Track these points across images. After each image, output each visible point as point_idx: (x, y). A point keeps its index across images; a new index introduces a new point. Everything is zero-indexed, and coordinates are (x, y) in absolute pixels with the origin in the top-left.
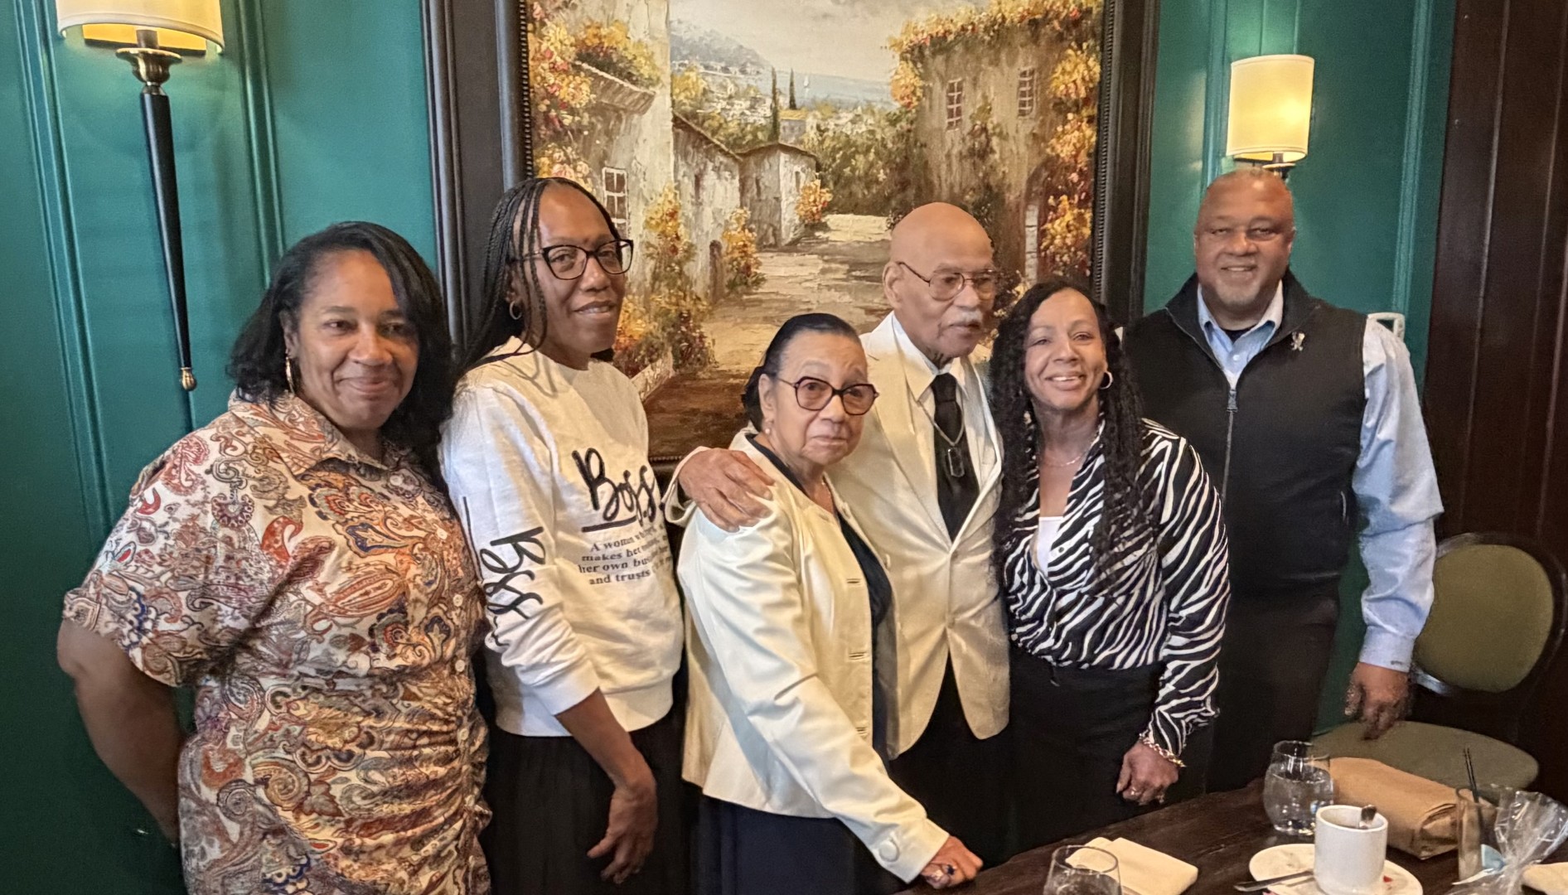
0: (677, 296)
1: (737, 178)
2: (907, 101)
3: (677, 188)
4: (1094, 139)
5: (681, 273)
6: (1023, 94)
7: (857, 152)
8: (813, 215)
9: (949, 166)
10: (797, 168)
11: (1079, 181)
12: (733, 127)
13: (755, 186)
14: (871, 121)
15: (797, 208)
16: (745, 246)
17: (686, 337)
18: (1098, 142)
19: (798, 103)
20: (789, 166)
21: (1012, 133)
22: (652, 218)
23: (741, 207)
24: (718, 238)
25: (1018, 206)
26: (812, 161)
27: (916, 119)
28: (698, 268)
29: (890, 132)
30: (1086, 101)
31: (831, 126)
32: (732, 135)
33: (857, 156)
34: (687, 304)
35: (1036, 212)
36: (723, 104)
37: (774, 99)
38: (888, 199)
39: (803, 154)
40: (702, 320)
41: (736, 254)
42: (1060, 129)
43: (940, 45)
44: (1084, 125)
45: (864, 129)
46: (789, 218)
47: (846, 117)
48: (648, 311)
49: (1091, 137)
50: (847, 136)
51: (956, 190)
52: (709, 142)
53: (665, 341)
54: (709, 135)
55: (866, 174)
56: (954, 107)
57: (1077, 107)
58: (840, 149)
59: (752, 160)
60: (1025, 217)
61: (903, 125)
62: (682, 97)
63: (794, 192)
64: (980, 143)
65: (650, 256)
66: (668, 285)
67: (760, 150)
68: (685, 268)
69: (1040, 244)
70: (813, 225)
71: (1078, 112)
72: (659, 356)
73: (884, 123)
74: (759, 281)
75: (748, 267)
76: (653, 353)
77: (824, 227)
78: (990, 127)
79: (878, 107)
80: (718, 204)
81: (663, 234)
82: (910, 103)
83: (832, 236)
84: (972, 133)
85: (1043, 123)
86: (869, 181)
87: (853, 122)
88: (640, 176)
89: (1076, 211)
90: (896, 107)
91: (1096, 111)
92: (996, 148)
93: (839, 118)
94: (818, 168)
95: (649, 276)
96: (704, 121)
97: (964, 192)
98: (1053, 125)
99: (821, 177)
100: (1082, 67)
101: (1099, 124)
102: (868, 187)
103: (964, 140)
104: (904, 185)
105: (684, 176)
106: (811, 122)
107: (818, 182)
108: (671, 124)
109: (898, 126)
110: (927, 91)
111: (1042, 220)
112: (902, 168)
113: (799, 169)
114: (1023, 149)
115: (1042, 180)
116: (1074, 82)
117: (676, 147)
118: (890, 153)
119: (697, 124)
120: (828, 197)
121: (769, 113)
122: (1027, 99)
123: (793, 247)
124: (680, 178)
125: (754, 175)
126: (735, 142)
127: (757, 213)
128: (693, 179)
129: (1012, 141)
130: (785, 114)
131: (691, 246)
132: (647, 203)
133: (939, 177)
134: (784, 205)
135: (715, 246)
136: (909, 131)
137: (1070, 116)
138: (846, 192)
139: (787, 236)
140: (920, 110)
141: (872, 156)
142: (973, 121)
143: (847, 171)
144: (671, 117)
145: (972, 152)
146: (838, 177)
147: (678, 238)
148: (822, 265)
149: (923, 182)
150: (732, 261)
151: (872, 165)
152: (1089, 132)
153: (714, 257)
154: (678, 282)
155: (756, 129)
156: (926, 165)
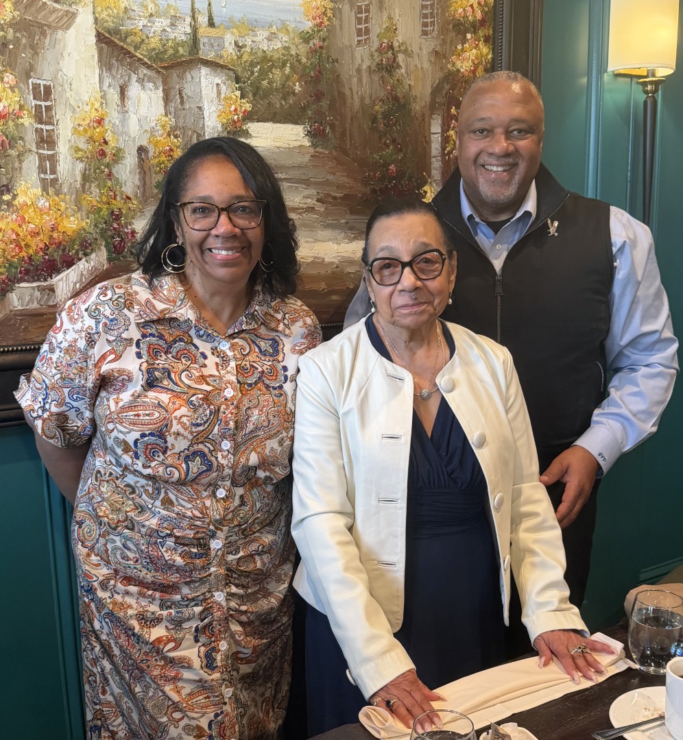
0: (107, 196)
1: (161, 88)
2: (318, 21)
3: (103, 97)
4: (490, 56)
5: (110, 175)
6: (425, 16)
8: (234, 121)
9: (360, 80)
10: (217, 80)
12: (154, 43)
13: (178, 96)
14: (286, 38)
15: (218, 116)
16: (171, 150)
17: (118, 232)
18: (493, 59)
19: (216, 20)
20: (210, 78)
21: (416, 49)
22: (79, 125)
23: (166, 115)
24: (145, 143)
25: (423, 115)
26: (231, 73)
27: (327, 37)
28: (127, 171)
29: (303, 49)
30: (483, 23)
31: (249, 42)
32: (154, 49)
33: (274, 71)
34: (118, 203)
35: (440, 121)
36: (145, 21)
37: (193, 17)
38: (304, 109)
39: (222, 67)
40: (133, 218)
42: (459, 47)
44: (481, 45)
45: (279, 45)
46: (213, 126)
47: (262, 35)
48: (79, 209)
49: (487, 55)
50: (264, 52)
51: (367, 101)
52: (132, 56)
53: (98, 236)
54: (132, 50)
55: (283, 85)
56: (362, 26)
58: (258, 63)
59: (174, 74)
60: (429, 125)
61: (316, 42)
62: (104, 15)
63: (216, 102)
64: (388, 59)
65: (80, 159)
66: (98, 186)
67: (181, 64)
68: (114, 171)
69: (443, 149)
70: (235, 131)
71: (475, 32)
72: (92, 251)
76: (86, 248)
77: (247, 133)
78: (396, 44)
79: (291, 26)
80: (143, 112)
81: (91, 139)
82: (321, 23)
83: (253, 142)
84: (380, 50)
85: (443, 41)
86: (287, 92)
87: (269, 39)
88: (66, 86)
90: (308, 25)
91: (491, 32)
92: (402, 64)
93: (255, 35)
94: (238, 80)
95: (79, 178)
96: (126, 37)
97: (374, 104)
98: (453, 44)
99: (240, 89)
101: (494, 44)
102: (284, 98)
103: (372, 56)
104: (319, 96)
105: (110, 86)
106: (229, 39)
107: (238, 93)
108: (93, 40)
109: (311, 44)
110: (337, 12)
111: (446, 128)
112: (317, 80)
113: (219, 82)
114: (426, 65)
115: (444, 92)
116: (472, 6)
117: (100, 61)
118: (305, 67)
119: (120, 39)
120: (248, 107)
121: (189, 30)
122: (429, 20)
124: (105, 88)
125: (177, 87)
126: (158, 56)
127: (181, 121)
128: (119, 90)
129: (416, 58)
130: (204, 30)
131: (119, 150)
132: (74, 111)
133: (351, 89)
134: (206, 114)
135: (141, 150)
136: (321, 47)
137: (469, 36)
138: (265, 102)
140: (331, 30)
141: (287, 70)
142: (380, 40)
143: (265, 83)
144: (94, 33)
145: (380, 67)
146: (257, 90)
147: (106, 143)
149: (336, 93)
150: (160, 163)
151: (288, 78)
152: (485, 50)
153: (141, 160)
154: (109, 184)
155: (178, 45)
156: (338, 79)
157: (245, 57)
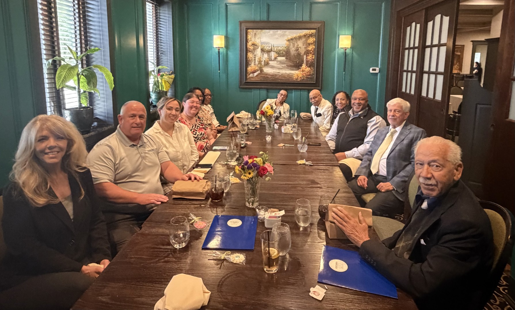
1: (267, 54)
7: (281, 51)
12: (267, 49)
17: (261, 69)
19: (274, 46)
20: (273, 53)
21: (302, 47)
23: (268, 57)
24: (265, 60)
25: (303, 55)
28: (263, 63)
31: (278, 48)
34: (261, 66)
36: (266, 47)
38: (285, 55)
39: (275, 51)
40: (263, 68)
41: (267, 61)
42: (309, 46)
43: (292, 39)
45: (282, 49)
46: (273, 58)
51: (294, 54)
54: (264, 50)
56: (293, 45)
57: (312, 44)
59: (269, 52)
61: (287, 48)
62: (262, 47)
63: (274, 55)
69: (306, 59)
70: (275, 58)
72: (259, 71)
73: (284, 48)
74: (269, 64)
77: (277, 58)
78: (299, 47)
79: (284, 46)
80: (265, 57)
81: (259, 60)
82: (288, 46)
84: (296, 48)
85: (306, 46)
87: (280, 48)
88: (257, 54)
90: (286, 46)
94: (276, 53)
95: (258, 64)
100: (312, 40)
102: (282, 54)
104: (287, 54)
106: (276, 48)
108: (261, 50)
110: (290, 44)
111: (307, 56)
118: (285, 51)
120: (277, 55)
121: (271, 48)
122: (304, 44)
123: (273, 60)
124: (261, 54)
125: (269, 54)
128: (263, 54)
130: (273, 48)
132: (258, 57)
133: (292, 53)
139: (273, 59)
141: (283, 51)
145: (296, 50)
146: (279, 54)
147: (261, 60)
152: (314, 46)
154: (261, 64)
155: (269, 49)
156: (290, 52)
157: (278, 50)
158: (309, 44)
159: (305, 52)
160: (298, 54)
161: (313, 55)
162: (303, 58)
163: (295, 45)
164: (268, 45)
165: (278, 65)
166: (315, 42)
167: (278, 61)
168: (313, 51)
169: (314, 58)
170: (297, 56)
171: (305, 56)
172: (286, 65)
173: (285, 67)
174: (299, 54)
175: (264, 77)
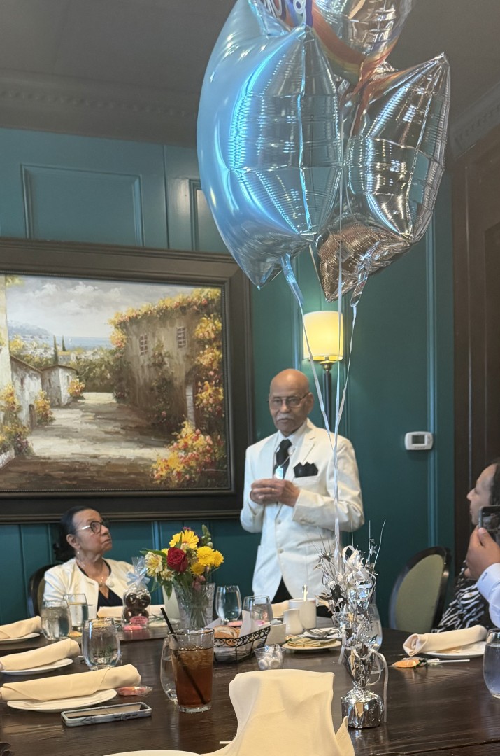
0: (15, 426)
1: (40, 379)
2: (119, 345)
3: (13, 384)
4: (221, 356)
5: (16, 417)
6: (180, 338)
7: (96, 367)
8: (76, 393)
9: (143, 371)
10: (67, 374)
11: (215, 375)
12: (37, 359)
13: (48, 382)
14: (102, 354)
15: (68, 390)
16: (45, 406)
17: (20, 442)
18: (223, 357)
19: (66, 348)
20: (64, 373)
21: (175, 354)
22: (2, 396)
23: (43, 390)
24: (32, 403)
25: (181, 387)
26: (75, 371)
27: (124, 352)
28: (24, 415)
29: (111, 358)
30: (215, 339)
31: (83, 357)
32: (37, 362)
33: (96, 369)
34: (20, 429)
35: (191, 390)
36: (32, 351)
37: (55, 348)
38: (113, 386)
39: (70, 368)
40: (27, 436)
41: (41, 409)
42: (201, 352)
43: (134, 320)
44: (215, 350)
45: (98, 357)
46: (65, 394)
47: (89, 353)
48: (2, 432)
49: (219, 355)
50: (91, 361)
51: (147, 381)
52: (26, 366)
53: (10, 444)
54: (26, 363)
55: (101, 375)
56: (144, 346)
57: (210, 342)
58: (88, 366)
59: (46, 372)
60: (185, 392)
61: (119, 355)
62: (14, 349)
63: (67, 384)
64: (159, 361)
65: (3, 411)
66: (12, 422)
67: (49, 368)
68: (18, 415)
69: (194, 403)
70: (76, 397)
71: (211, 344)
72: (8, 450)
73: (108, 354)
74: (52, 420)
75: (46, 415)
76: (5, 448)
77: (82, 398)
78: (163, 353)
79: (105, 348)
80: (31, 390)
81: (8, 402)
82: (121, 346)
83: (86, 402)
84: (154, 356)
85: (192, 350)
86: (103, 378)
87: (93, 355)
89: (214, 388)
90: (114, 347)
91: (221, 343)
92: (167, 362)
93: (86, 354)
94: (77, 374)
95: (2, 419)
96: (24, 358)
97: (152, 382)
98: (198, 351)
99: (79, 378)
100: (211, 325)
101: (223, 350)
102: (102, 381)
103: (149, 360)
104: (120, 380)
105: (16, 379)
106: (73, 356)
107: (78, 380)
108: (9, 360)
109: (116, 356)
110: (129, 340)
111: (195, 392)
112: (119, 372)
114: (182, 362)
115: (194, 375)
116: (208, 332)
117: (12, 369)
118: (112, 366)
119: (21, 359)
120: (83, 386)
121: (53, 353)
122: (182, 340)
123: (67, 406)
124: (14, 380)
125: (48, 378)
126: (38, 365)
127: (50, 393)
128: (20, 380)
129: (175, 359)
130: (60, 353)
131: (20, 406)
133: (138, 376)
134: (62, 389)
135: (31, 406)
136: (121, 357)
137: (207, 347)
138: (92, 383)
139: (64, 401)
140: (126, 348)
141: (103, 368)
142: (154, 352)
143: (92, 375)
144: (9, 357)
145: (154, 364)
146: (87, 378)
147: (14, 403)
148: (81, 414)
149: (130, 378)
150: (39, 412)
151: (104, 372)
152: (218, 353)
153: (30, 411)
154: (16, 421)
155: (47, 360)
156: (131, 371)
157: (81, 364)
158: (202, 343)
159: (188, 375)
160: (164, 379)
161: (216, 385)
162: (185, 400)
163: (151, 347)
164: (40, 342)
165: (89, 426)
166: (220, 335)
167: (85, 409)
168: (215, 371)
169: (221, 397)
170: (159, 388)
171: (189, 393)
172: (118, 424)
173: (118, 433)
174: (166, 384)
175: (35, 474)
